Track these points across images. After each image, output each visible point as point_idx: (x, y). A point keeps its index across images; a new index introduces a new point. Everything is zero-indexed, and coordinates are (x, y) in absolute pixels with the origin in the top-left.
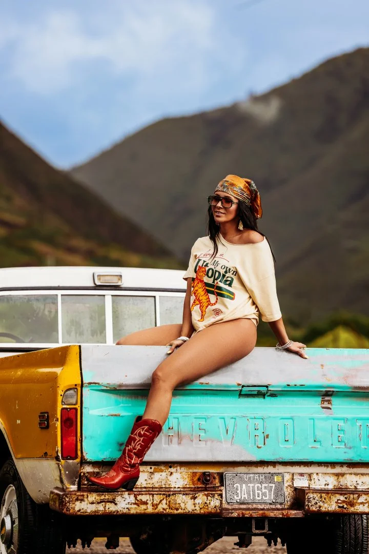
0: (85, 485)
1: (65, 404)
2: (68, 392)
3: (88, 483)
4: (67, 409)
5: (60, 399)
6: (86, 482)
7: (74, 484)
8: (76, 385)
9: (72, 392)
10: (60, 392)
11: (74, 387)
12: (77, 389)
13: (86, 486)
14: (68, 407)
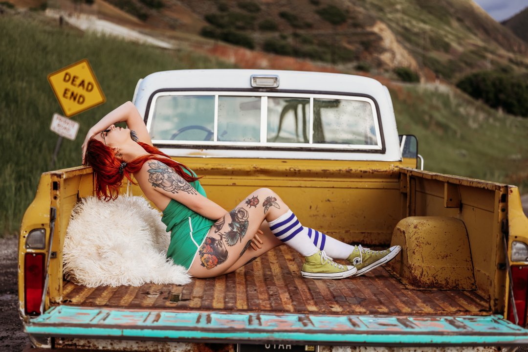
0: (60, 344)
1: (30, 248)
2: (34, 233)
3: (64, 343)
4: (32, 254)
5: (23, 241)
6: (61, 342)
7: (46, 344)
8: (43, 225)
9: (38, 233)
10: (24, 233)
11: (41, 227)
12: (45, 229)
13: (61, 347)
14: (33, 251)
